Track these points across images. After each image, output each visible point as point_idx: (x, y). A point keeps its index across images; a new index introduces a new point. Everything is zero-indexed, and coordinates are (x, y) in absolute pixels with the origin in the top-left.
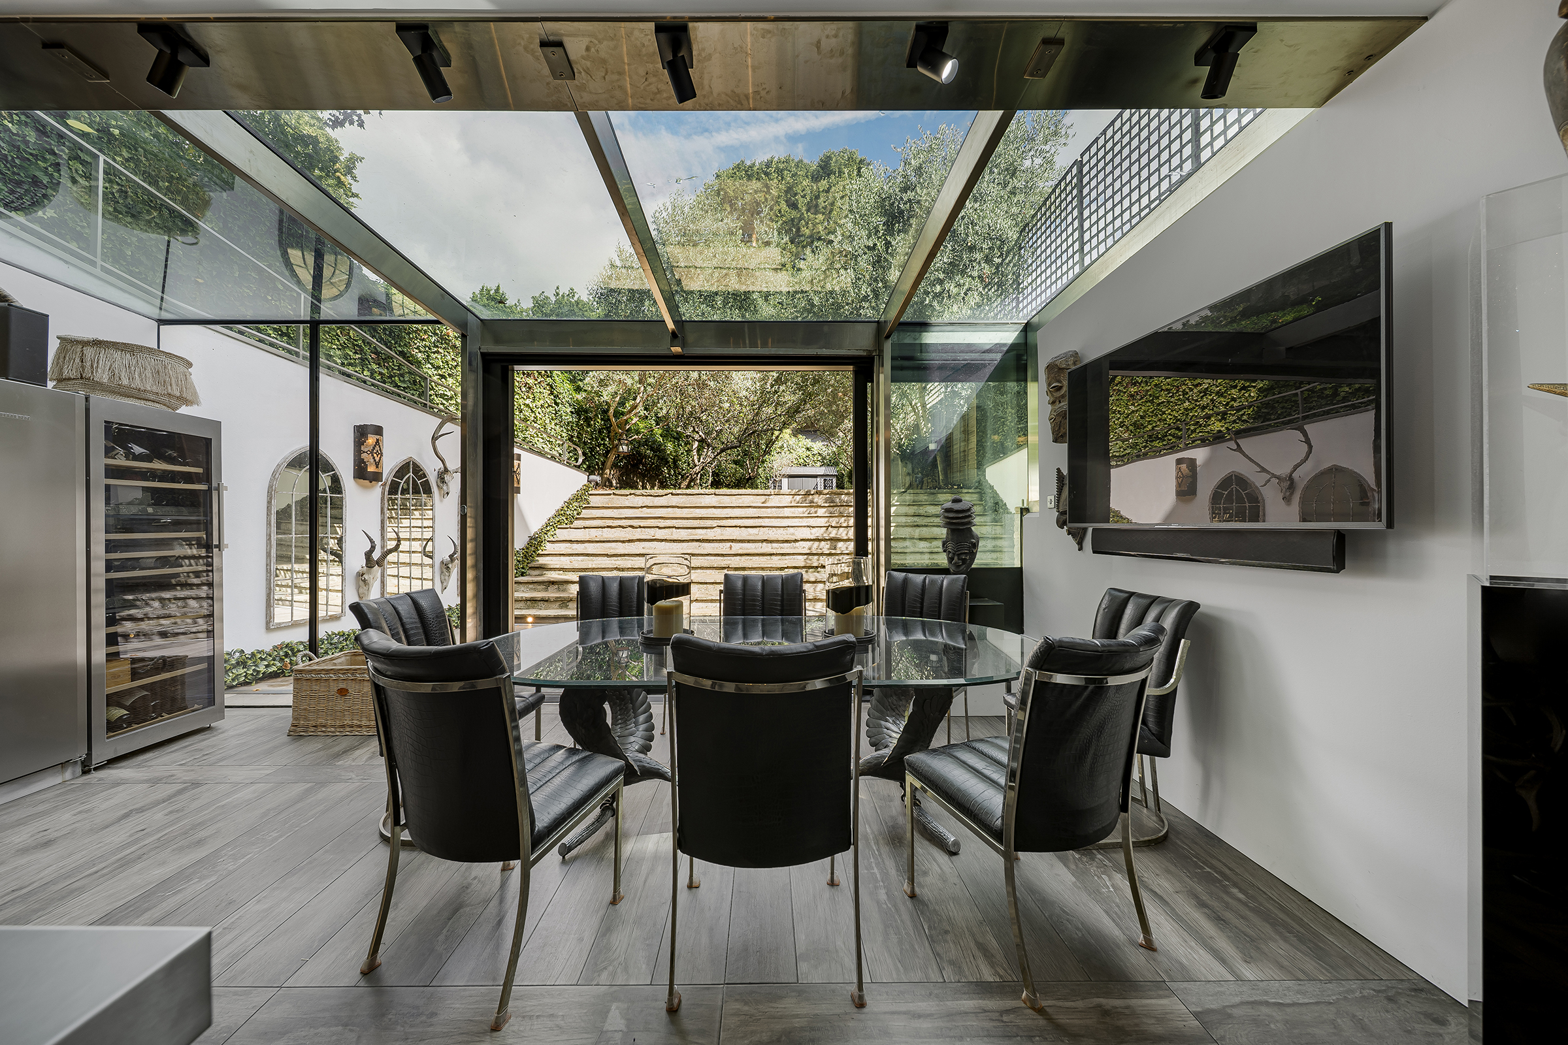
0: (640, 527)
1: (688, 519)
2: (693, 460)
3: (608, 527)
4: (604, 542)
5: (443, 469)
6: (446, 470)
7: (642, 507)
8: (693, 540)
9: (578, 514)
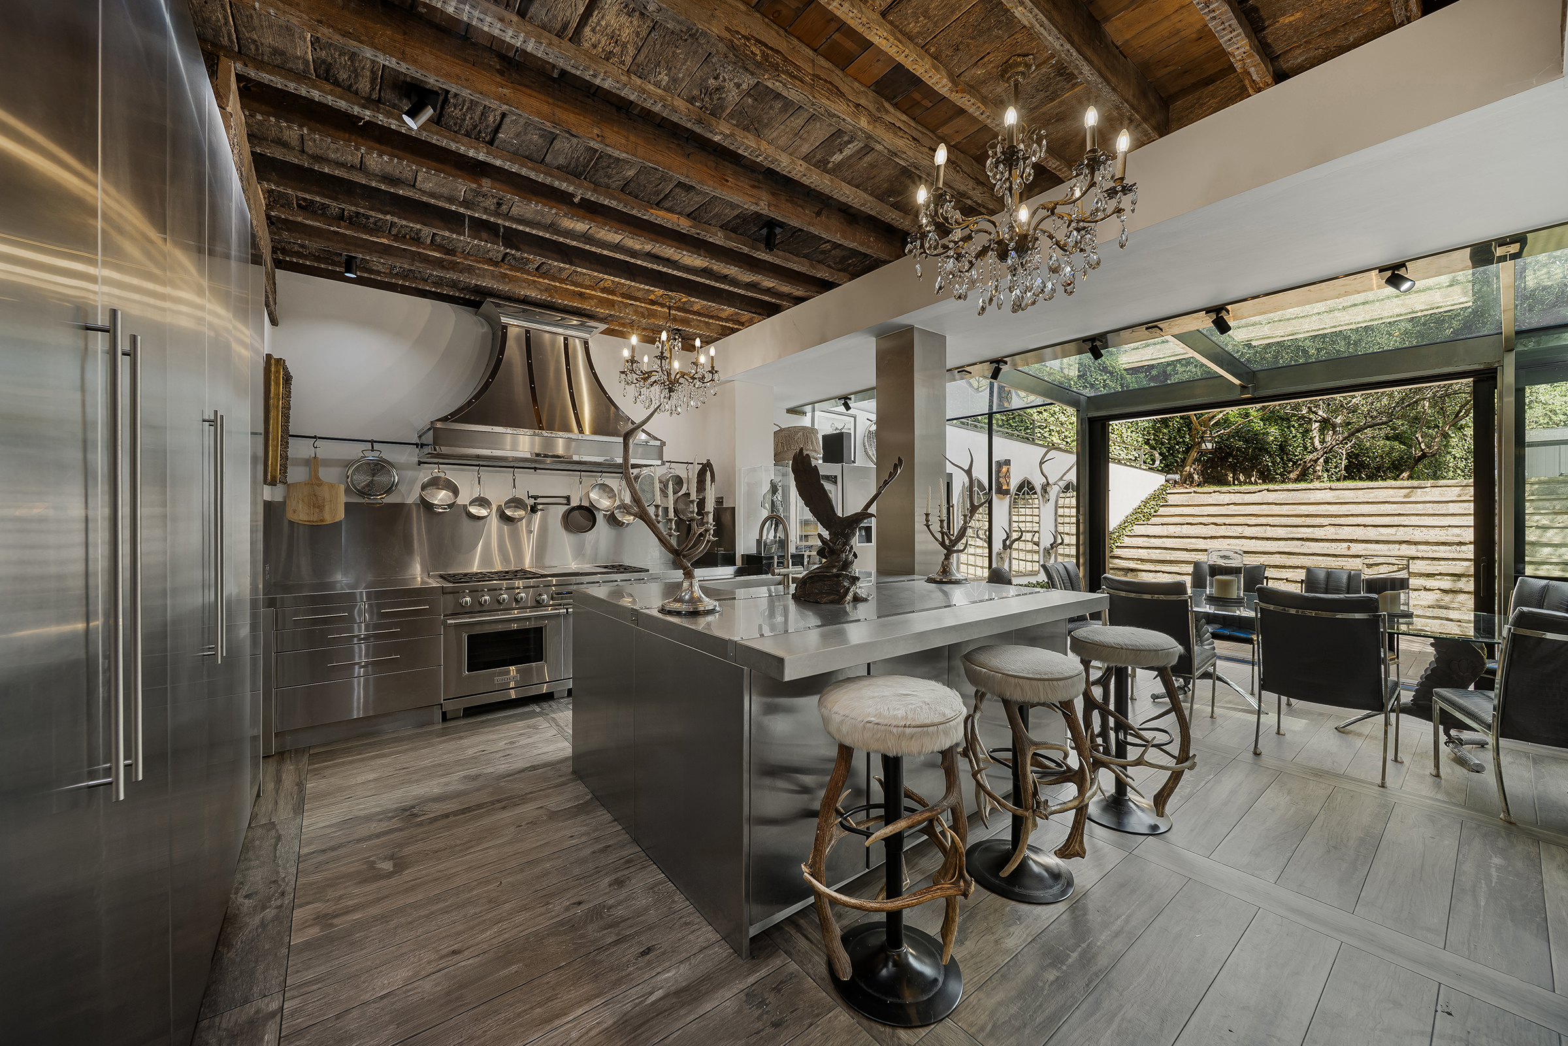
0: (1225, 524)
1: (1288, 516)
2: (1312, 444)
3: (1187, 524)
4: (1183, 537)
5: (1046, 483)
6: (1048, 483)
7: (1228, 504)
8: (1293, 539)
9: (1155, 512)
